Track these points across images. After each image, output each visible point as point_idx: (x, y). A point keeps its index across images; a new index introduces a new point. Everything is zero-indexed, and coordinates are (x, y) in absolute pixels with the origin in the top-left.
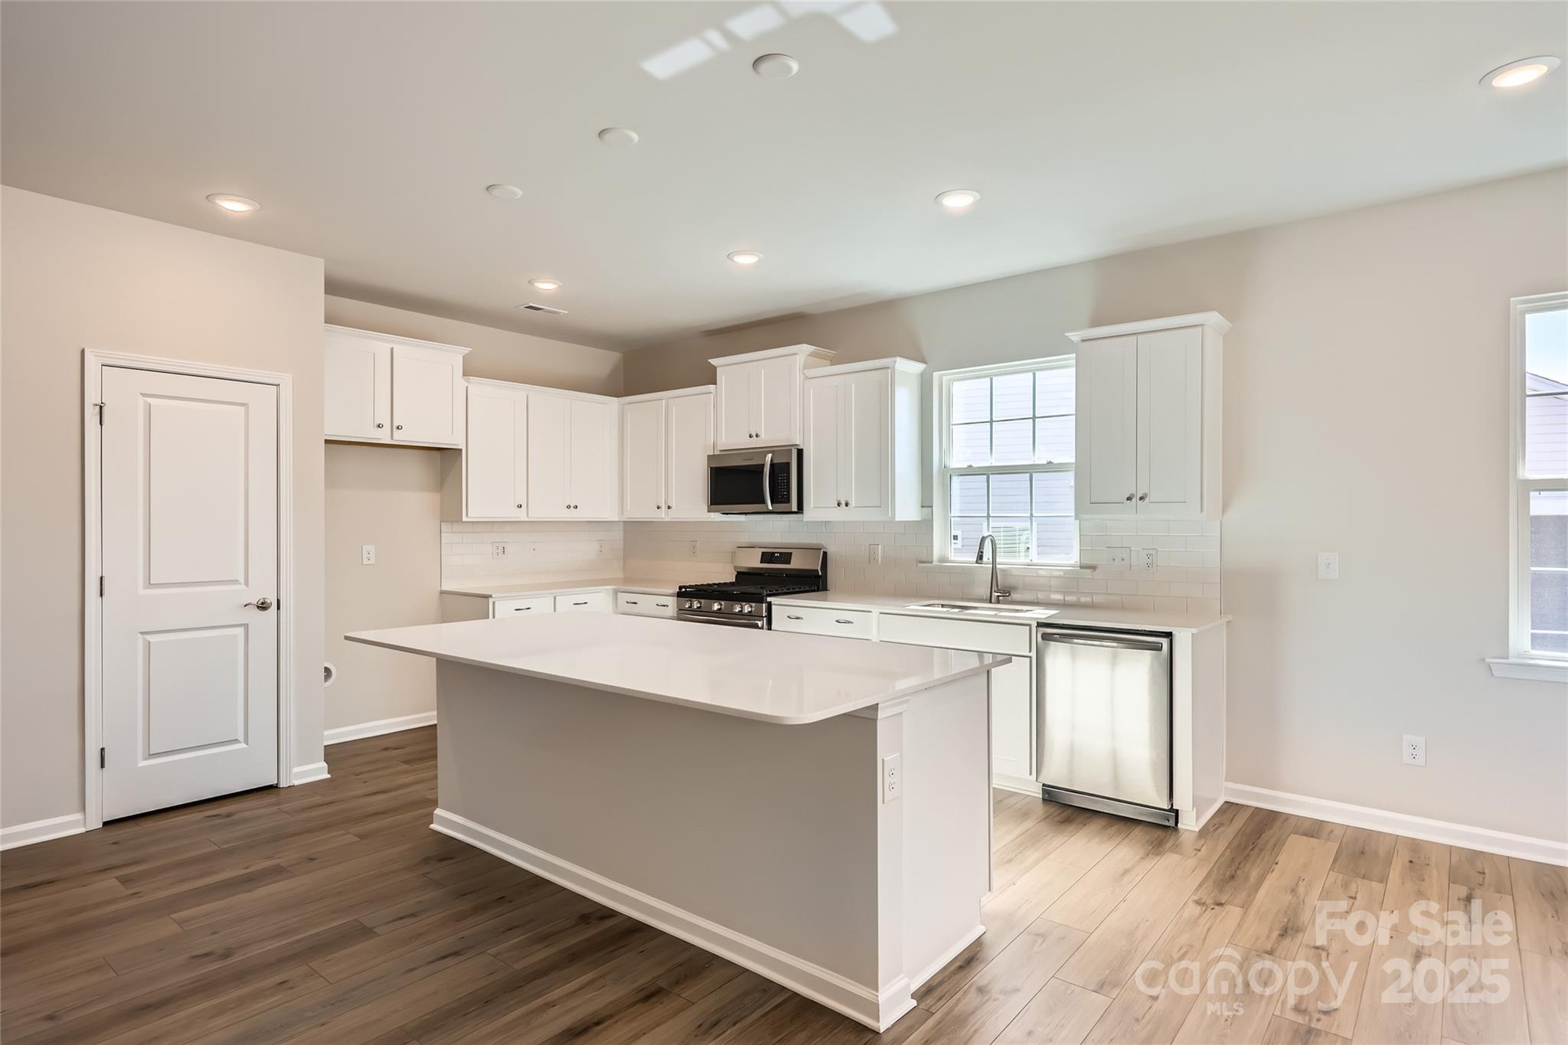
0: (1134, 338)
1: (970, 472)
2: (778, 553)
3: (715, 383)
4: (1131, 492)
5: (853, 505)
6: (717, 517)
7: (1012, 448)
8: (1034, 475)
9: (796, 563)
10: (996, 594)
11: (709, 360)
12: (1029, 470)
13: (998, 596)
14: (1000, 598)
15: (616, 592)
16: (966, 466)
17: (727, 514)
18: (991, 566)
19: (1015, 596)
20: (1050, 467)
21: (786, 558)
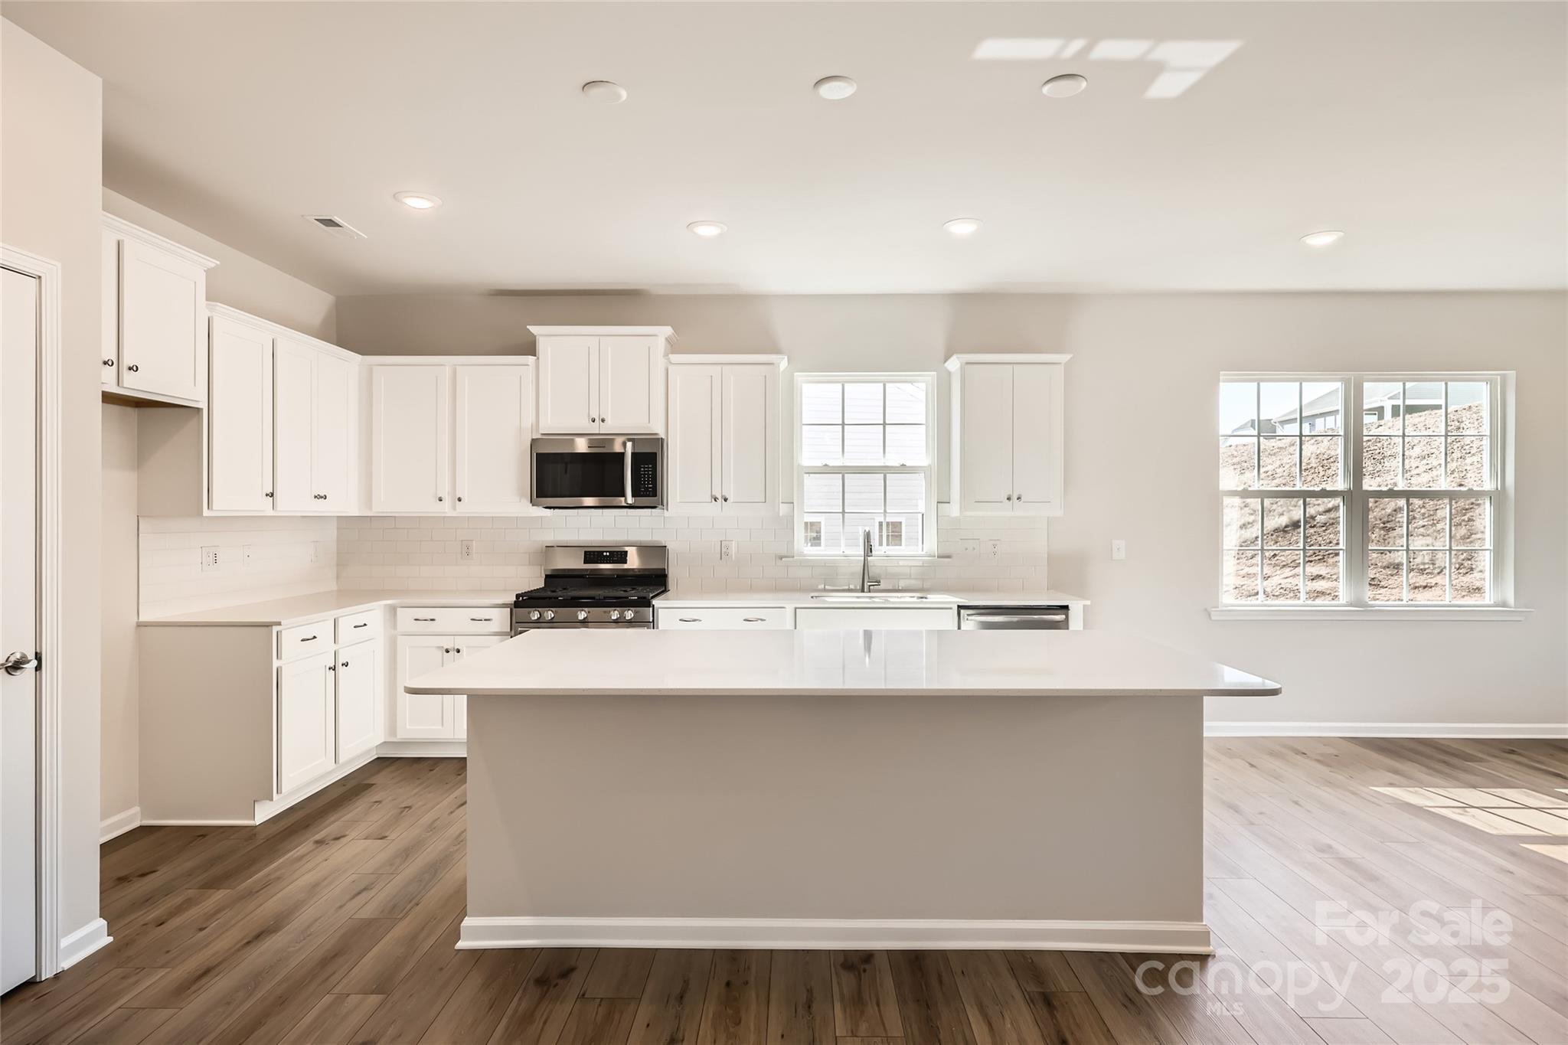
0: (1010, 366)
1: (827, 470)
2: (606, 552)
3: (534, 354)
4: (1009, 493)
5: (732, 501)
6: (540, 512)
7: (864, 449)
8: (888, 475)
9: (633, 562)
10: (869, 584)
11: (528, 327)
12: (885, 470)
13: (870, 586)
14: (871, 587)
15: (393, 610)
16: (820, 465)
17: (554, 508)
18: (863, 558)
19: (883, 586)
20: (903, 469)
21: (621, 556)
